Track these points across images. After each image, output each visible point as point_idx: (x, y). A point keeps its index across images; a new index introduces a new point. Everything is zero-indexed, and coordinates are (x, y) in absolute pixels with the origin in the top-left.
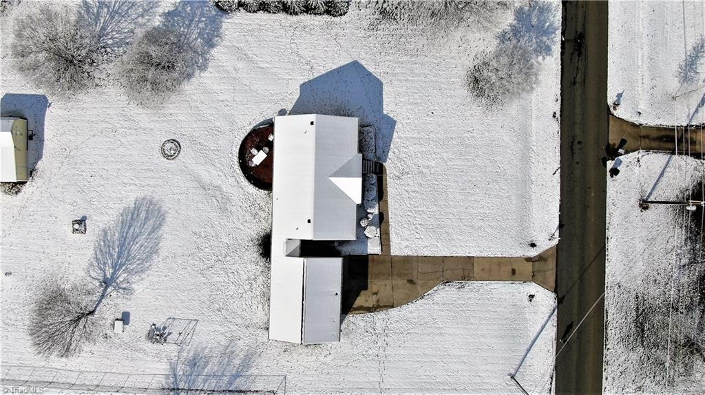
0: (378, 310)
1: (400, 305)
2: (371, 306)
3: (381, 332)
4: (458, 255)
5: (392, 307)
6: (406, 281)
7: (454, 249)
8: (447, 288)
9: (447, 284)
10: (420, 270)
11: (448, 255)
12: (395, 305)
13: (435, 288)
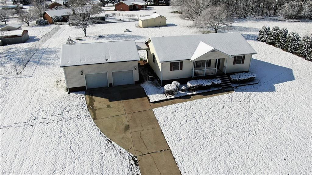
0: (90, 110)
1: (97, 124)
2: (95, 105)
3: (65, 116)
4: (179, 164)
5: (95, 118)
6: (127, 123)
7: (186, 158)
8: (126, 163)
9: (133, 162)
10: (142, 132)
11: (174, 153)
12: (96, 120)
13: (123, 150)
